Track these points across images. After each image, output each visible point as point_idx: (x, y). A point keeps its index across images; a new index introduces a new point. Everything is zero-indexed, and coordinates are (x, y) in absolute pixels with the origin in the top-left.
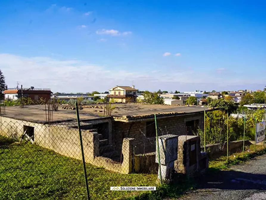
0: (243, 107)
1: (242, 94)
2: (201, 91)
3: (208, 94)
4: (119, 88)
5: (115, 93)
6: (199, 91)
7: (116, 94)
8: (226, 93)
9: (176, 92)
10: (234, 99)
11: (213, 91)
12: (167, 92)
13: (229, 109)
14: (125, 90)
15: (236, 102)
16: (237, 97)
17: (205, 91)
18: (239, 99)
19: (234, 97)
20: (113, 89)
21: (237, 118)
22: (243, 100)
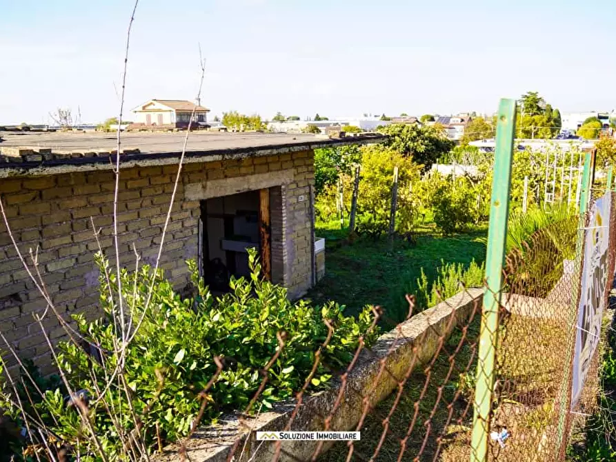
0: (467, 147)
1: (466, 120)
2: (376, 116)
3: (390, 121)
4: (158, 106)
5: (149, 117)
6: (370, 115)
7: (152, 122)
8: (432, 119)
9: (318, 118)
10: (447, 130)
11: (403, 115)
12: (298, 119)
13: (427, 150)
14: (174, 110)
15: (452, 137)
16: (455, 127)
17: (384, 115)
18: (458, 130)
19: (447, 126)
20: (144, 108)
21: (450, 176)
22: (467, 133)
